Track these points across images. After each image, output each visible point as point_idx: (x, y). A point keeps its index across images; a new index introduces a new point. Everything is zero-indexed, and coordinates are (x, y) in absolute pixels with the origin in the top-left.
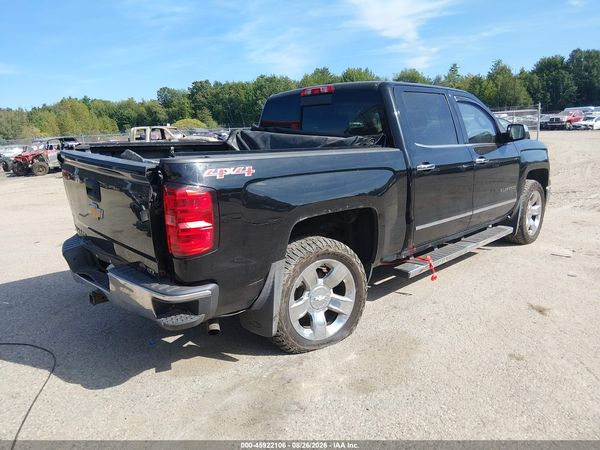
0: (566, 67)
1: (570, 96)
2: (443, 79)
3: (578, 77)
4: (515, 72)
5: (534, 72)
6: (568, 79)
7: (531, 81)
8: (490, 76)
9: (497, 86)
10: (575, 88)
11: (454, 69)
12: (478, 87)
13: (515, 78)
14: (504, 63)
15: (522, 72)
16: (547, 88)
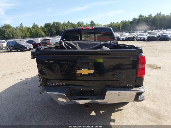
0: (52, 26)
1: (55, 33)
2: (19, 28)
3: (55, 29)
4: (39, 27)
5: (44, 27)
6: (53, 29)
7: (44, 29)
8: (33, 27)
9: (35, 30)
10: (55, 31)
11: (21, 25)
12: (30, 30)
13: (40, 28)
14: (36, 24)
15: (41, 27)
16: (49, 31)
